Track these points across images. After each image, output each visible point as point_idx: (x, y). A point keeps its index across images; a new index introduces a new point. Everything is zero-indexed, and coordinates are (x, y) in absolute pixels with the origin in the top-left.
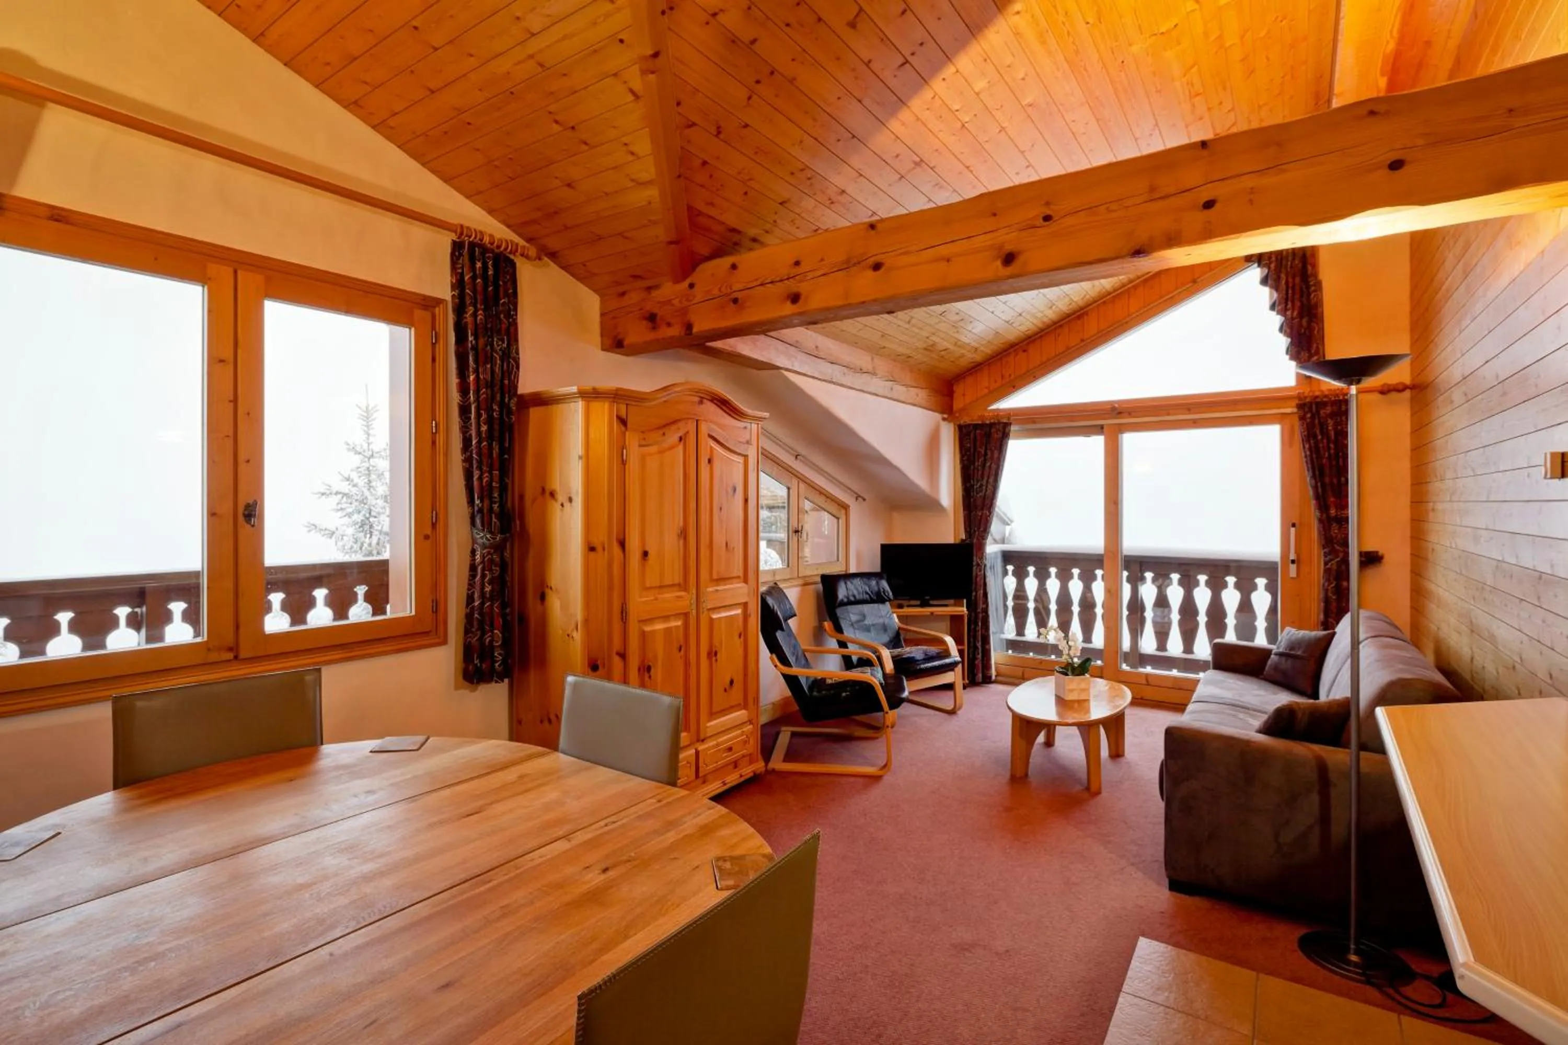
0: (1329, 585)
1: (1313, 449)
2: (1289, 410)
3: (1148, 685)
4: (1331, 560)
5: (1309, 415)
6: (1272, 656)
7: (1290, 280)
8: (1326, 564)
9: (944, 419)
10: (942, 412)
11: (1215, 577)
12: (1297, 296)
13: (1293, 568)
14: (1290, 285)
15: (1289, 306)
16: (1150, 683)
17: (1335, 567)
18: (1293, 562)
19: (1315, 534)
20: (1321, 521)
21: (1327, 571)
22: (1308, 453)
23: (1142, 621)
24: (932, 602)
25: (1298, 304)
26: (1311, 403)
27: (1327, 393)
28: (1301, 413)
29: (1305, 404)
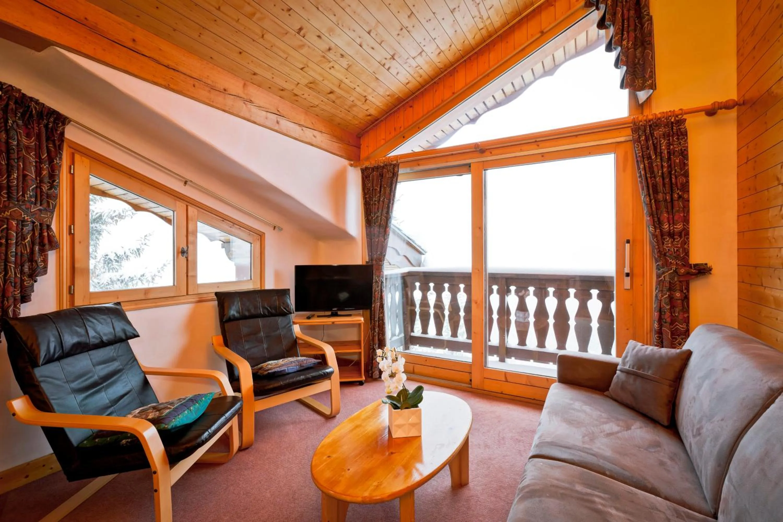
0: (662, 296)
1: (647, 169)
2: (622, 139)
3: (507, 381)
4: (664, 273)
5: (643, 138)
6: (618, 372)
7: (625, 12)
8: (658, 276)
9: (351, 165)
10: (349, 159)
11: (560, 289)
12: (632, 28)
13: (627, 280)
14: (626, 17)
15: (625, 35)
16: (509, 380)
17: (667, 279)
18: (628, 275)
19: (647, 249)
20: (654, 236)
21: (659, 283)
22: (643, 173)
23: (509, 323)
24: (339, 313)
25: (632, 34)
26: (645, 126)
27: (659, 116)
28: (636, 136)
29: (639, 128)
